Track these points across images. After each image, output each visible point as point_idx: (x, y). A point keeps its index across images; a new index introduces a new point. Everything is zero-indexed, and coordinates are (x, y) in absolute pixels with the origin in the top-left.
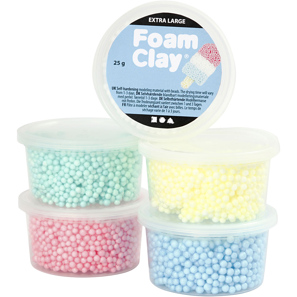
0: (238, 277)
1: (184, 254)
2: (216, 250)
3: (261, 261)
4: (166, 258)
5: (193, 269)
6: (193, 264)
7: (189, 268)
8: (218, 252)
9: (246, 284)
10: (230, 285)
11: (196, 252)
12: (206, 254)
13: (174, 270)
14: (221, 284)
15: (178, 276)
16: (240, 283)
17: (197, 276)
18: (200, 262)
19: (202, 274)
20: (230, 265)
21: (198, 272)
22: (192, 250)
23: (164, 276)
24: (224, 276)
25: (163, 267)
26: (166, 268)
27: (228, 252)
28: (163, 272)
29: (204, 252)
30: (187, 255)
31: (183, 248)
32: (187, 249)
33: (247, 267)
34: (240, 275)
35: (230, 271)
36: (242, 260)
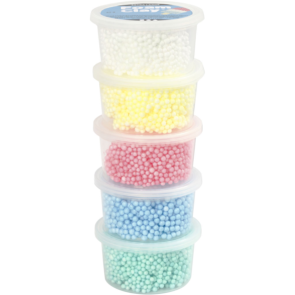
0: (173, 227)
1: (132, 212)
2: (156, 207)
3: (190, 213)
4: (118, 214)
5: (139, 223)
6: (139, 219)
7: (136, 222)
8: (158, 209)
9: (179, 232)
10: (168, 233)
11: (141, 210)
12: (149, 212)
13: (124, 223)
14: (161, 233)
15: (128, 228)
16: (175, 232)
17: (143, 227)
18: (145, 217)
19: (146, 226)
20: (167, 218)
21: (143, 224)
22: (138, 208)
23: (116, 227)
24: (163, 227)
25: (115, 221)
26: (118, 221)
27: (166, 209)
28: (116, 224)
29: (147, 210)
30: (134, 212)
31: (131, 207)
32: (135, 208)
33: (180, 219)
34: (175, 225)
35: (168, 223)
36: (176, 214)
